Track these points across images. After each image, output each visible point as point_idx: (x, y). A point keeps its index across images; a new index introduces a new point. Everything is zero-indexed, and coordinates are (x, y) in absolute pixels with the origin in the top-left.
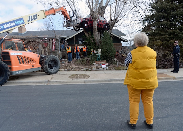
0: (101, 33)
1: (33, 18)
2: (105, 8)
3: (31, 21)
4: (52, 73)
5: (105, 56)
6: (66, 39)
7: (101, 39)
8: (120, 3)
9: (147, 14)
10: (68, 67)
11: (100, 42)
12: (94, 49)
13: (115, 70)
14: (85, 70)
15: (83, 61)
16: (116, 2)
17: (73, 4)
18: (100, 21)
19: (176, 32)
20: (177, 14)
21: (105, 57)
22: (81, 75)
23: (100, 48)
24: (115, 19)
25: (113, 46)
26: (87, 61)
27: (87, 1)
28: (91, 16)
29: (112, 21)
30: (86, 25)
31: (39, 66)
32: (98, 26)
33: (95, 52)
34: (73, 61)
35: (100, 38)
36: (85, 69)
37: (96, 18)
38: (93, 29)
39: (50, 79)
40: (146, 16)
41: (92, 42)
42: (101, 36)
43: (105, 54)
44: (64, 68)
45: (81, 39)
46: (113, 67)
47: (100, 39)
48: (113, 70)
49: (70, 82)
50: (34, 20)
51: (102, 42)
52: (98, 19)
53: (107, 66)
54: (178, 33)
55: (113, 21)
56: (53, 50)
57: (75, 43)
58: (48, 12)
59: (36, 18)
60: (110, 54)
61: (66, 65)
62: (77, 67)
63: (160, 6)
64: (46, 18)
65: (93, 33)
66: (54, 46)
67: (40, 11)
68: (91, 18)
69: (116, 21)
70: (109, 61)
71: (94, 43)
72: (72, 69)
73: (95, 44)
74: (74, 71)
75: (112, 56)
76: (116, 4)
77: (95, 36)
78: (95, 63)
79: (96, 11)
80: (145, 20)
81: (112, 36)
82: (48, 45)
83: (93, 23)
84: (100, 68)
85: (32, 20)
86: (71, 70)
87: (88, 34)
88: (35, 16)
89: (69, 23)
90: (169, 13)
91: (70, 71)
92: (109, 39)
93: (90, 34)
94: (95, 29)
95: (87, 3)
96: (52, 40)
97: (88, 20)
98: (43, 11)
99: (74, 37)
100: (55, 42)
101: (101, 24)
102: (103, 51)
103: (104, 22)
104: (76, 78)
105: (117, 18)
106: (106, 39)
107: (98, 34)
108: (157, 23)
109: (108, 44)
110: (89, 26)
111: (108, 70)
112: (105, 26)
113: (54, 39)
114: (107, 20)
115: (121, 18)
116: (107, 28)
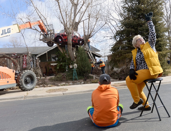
1: (6, 31)
2: (77, 24)
3: (4, 35)
4: (27, 89)
5: (81, 70)
6: (38, 56)
8: (92, 20)
9: (117, 30)
11: (75, 57)
13: (92, 83)
15: (58, 77)
16: (89, 19)
17: (46, 19)
18: (74, 36)
20: (143, 30)
21: (81, 72)
22: (59, 89)
23: (75, 63)
24: (89, 34)
25: (88, 61)
26: (63, 77)
28: (65, 31)
29: (86, 36)
30: (60, 40)
31: (15, 82)
32: (72, 41)
33: (71, 67)
36: (62, 84)
38: (67, 44)
40: (117, 32)
44: (39, 85)
45: (54, 56)
47: (75, 54)
48: (90, 83)
49: (48, 95)
50: (8, 34)
52: (72, 34)
56: (24, 67)
57: (47, 61)
59: (10, 32)
60: (86, 68)
61: (40, 82)
62: (52, 83)
63: (128, 22)
64: (20, 32)
68: (65, 33)
69: (89, 36)
70: (85, 76)
72: (48, 85)
73: (70, 59)
74: (50, 86)
75: (87, 71)
76: (89, 20)
77: (70, 51)
79: (70, 27)
80: (116, 35)
83: (67, 38)
84: (77, 82)
87: (63, 49)
89: (46, 36)
90: (137, 28)
91: (46, 87)
93: (65, 50)
94: (70, 44)
95: (59, 19)
97: (62, 35)
98: (17, 25)
101: (75, 39)
102: (79, 66)
103: (78, 37)
104: (53, 92)
105: (91, 33)
106: (81, 54)
107: (73, 49)
108: (127, 38)
109: (83, 59)
110: (63, 41)
111: (85, 84)
112: (79, 41)
113: (25, 56)
114: (80, 35)
115: (94, 33)
116: (81, 43)
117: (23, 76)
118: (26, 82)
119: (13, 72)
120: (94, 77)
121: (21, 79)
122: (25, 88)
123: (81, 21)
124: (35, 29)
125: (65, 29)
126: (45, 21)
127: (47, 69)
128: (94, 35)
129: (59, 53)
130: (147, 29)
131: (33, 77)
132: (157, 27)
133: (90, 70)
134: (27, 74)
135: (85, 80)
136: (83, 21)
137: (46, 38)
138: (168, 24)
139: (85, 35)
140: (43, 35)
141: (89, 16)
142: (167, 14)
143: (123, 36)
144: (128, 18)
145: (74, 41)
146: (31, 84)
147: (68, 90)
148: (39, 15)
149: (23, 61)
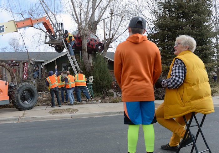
0: (92, 56)
2: (97, 23)
4: (24, 107)
5: (99, 85)
6: (44, 64)
7: (92, 64)
9: (149, 33)
10: (47, 101)
11: (91, 67)
13: (112, 102)
16: (111, 17)
17: (54, 15)
18: (91, 40)
21: (98, 87)
22: (66, 109)
23: (91, 75)
24: (111, 37)
27: (73, 14)
28: (79, 32)
29: (106, 39)
31: (8, 98)
32: (88, 46)
37: (86, 35)
38: (81, 50)
39: (22, 116)
40: (149, 35)
41: (81, 67)
43: (99, 83)
44: (42, 102)
45: (65, 65)
46: (110, 99)
47: (92, 63)
48: (109, 102)
49: (51, 118)
51: (95, 67)
52: (88, 36)
55: (108, 41)
56: (24, 78)
58: (23, 22)
59: (3, 31)
60: (105, 82)
61: (44, 99)
63: (164, 23)
64: (17, 31)
65: (81, 55)
66: (25, 73)
67: (8, 21)
68: (79, 35)
69: (111, 40)
70: (103, 92)
73: (85, 69)
75: (107, 86)
77: (85, 58)
79: (85, 26)
81: (107, 61)
82: (17, 72)
83: (81, 42)
88: (2, 28)
90: (175, 31)
92: (103, 63)
93: (78, 57)
94: (85, 50)
95: (73, 16)
96: (23, 64)
98: (13, 22)
99: (56, 61)
100: (27, 67)
101: (92, 43)
102: (96, 79)
103: (96, 41)
104: (59, 113)
105: (113, 37)
106: (99, 64)
107: (89, 57)
108: (161, 43)
109: (102, 70)
110: (76, 46)
111: (102, 103)
112: (97, 46)
113: (25, 63)
114: (99, 38)
115: (118, 36)
116: (100, 49)
117: (19, 90)
118: (24, 99)
119: (6, 84)
120: (115, 95)
121: (17, 95)
122: (22, 107)
123: (102, 19)
124: (39, 28)
125: (79, 29)
128: (117, 38)
131: (34, 92)
132: (202, 30)
133: (110, 85)
134: (25, 88)
135: (104, 98)
136: (104, 20)
137: (53, 41)
138: (216, 27)
140: (49, 36)
142: (216, 14)
143: (156, 41)
144: (164, 17)
145: (90, 45)
146: (30, 102)
147: (78, 110)
148: (45, 10)
149: (24, 70)
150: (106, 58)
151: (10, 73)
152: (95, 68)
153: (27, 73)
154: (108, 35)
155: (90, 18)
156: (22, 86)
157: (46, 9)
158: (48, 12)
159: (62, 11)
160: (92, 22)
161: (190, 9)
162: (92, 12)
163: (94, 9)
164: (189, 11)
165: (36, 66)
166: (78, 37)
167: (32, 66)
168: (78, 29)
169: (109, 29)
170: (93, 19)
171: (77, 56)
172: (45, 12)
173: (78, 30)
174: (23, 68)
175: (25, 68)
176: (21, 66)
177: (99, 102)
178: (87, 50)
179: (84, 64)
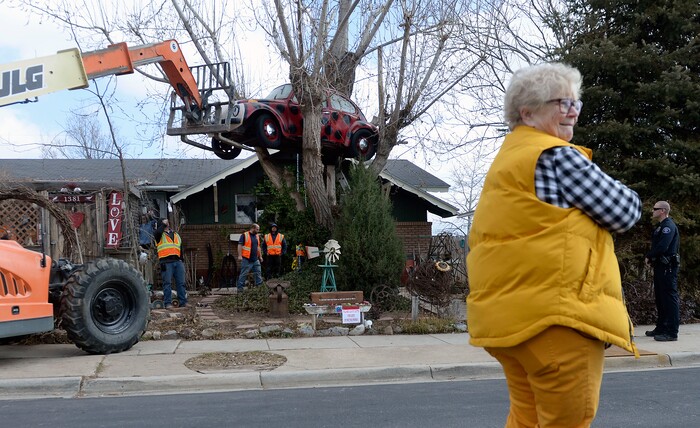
0: (337, 172)
1: (22, 81)
2: (354, 59)
3: (11, 97)
4: (103, 344)
5: (359, 271)
6: (175, 199)
7: (338, 199)
10: (183, 322)
11: (334, 209)
12: (307, 243)
13: (404, 332)
14: (264, 336)
15: (253, 297)
16: (405, 38)
17: (213, 35)
18: (336, 116)
19: (660, 169)
20: (663, 93)
21: (357, 279)
22: (246, 354)
23: (334, 236)
24: (402, 107)
26: (276, 296)
27: (274, 30)
28: (295, 91)
29: (386, 115)
30: (269, 129)
31: (48, 310)
32: (323, 137)
33: (313, 252)
34: (205, 300)
35: (333, 194)
36: (265, 330)
37: (318, 101)
38: (300, 151)
39: (92, 373)
41: (299, 208)
42: (337, 183)
43: (359, 264)
44: (164, 327)
45: (246, 202)
46: (396, 320)
47: (334, 197)
48: (395, 333)
50: (29, 94)
52: (324, 104)
53: (368, 316)
54: (665, 171)
55: (394, 119)
56: (110, 243)
57: (217, 220)
58: (97, 59)
59: (39, 84)
60: (380, 262)
61: (173, 315)
62: (224, 321)
64: (85, 86)
65: (301, 170)
66: (114, 228)
67: (59, 52)
68: (295, 100)
69: (404, 117)
70: (374, 294)
71: (306, 213)
72: (204, 332)
73: (313, 218)
74: (212, 338)
75: (387, 275)
76: (406, 41)
77: (313, 180)
78: (310, 300)
79: (316, 70)
81: (389, 190)
82: (88, 222)
83: (302, 123)
84: (335, 325)
85: (18, 89)
86: (198, 337)
87: (281, 173)
88: (34, 75)
89: (196, 116)
91: (194, 338)
92: (374, 196)
93: (290, 175)
94: (313, 150)
95: (276, 37)
96: (109, 197)
97: (280, 108)
98: (73, 53)
99: (216, 190)
100: (119, 207)
101: (337, 127)
102: (350, 250)
103: (351, 120)
104: (219, 368)
105: (409, 106)
106: (361, 198)
107: (325, 175)
109: (370, 220)
110: (282, 136)
111: (371, 334)
112: (355, 139)
113: (115, 195)
114: (363, 111)
115: (427, 103)
116: (366, 149)
117: (85, 285)
118: (103, 314)
119: (43, 263)
120: (414, 306)
122: (97, 341)
123: (372, 45)
125: (294, 78)
126: (207, 42)
127: (215, 257)
128: (424, 111)
129: (267, 190)
130: (680, 92)
131: (136, 291)
133: (397, 271)
136: (380, 48)
139: (383, 112)
141: (407, 24)
145: (332, 135)
146: (122, 325)
147: (285, 360)
148: (181, 17)
149: (108, 217)
150: (386, 181)
151: (63, 227)
152: (346, 213)
153: (121, 228)
154: (393, 100)
155: (333, 41)
156: (97, 270)
157: (185, 14)
158: (191, 23)
159: (238, 20)
160: (339, 57)
161: (686, 6)
162: (339, 21)
163: (345, 11)
164: (682, 15)
165: (151, 205)
166: (291, 105)
167: (136, 203)
168: (291, 78)
169: (397, 79)
170: (344, 48)
171: (286, 172)
172: (182, 23)
173: (289, 81)
174: (108, 209)
175: (114, 209)
176: (100, 202)
177: (359, 332)
178: (322, 151)
179: (309, 200)
